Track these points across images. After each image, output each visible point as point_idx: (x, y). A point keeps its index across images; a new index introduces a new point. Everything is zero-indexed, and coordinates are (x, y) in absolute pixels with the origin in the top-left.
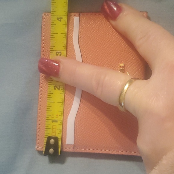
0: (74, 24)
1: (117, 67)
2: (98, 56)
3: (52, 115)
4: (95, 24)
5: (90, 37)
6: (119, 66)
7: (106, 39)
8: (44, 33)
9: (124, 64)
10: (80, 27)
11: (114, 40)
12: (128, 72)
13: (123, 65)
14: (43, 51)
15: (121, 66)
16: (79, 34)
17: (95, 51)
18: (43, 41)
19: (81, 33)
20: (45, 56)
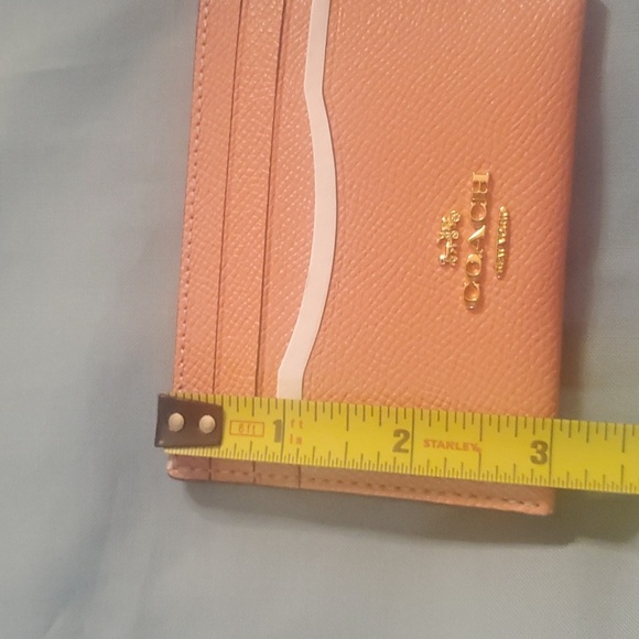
0: (311, 23)
1: (464, 185)
2: (393, 142)
3: (301, 423)
4: (388, 24)
5: (367, 72)
6: (469, 183)
7: (425, 78)
8: (203, 57)
9: (490, 176)
10: (332, 35)
11: (456, 83)
12: (505, 205)
13: (484, 178)
14: (199, 124)
15: (476, 183)
16: (328, 61)
17: (382, 124)
18: (200, 88)
19: (335, 55)
20: (202, 141)
